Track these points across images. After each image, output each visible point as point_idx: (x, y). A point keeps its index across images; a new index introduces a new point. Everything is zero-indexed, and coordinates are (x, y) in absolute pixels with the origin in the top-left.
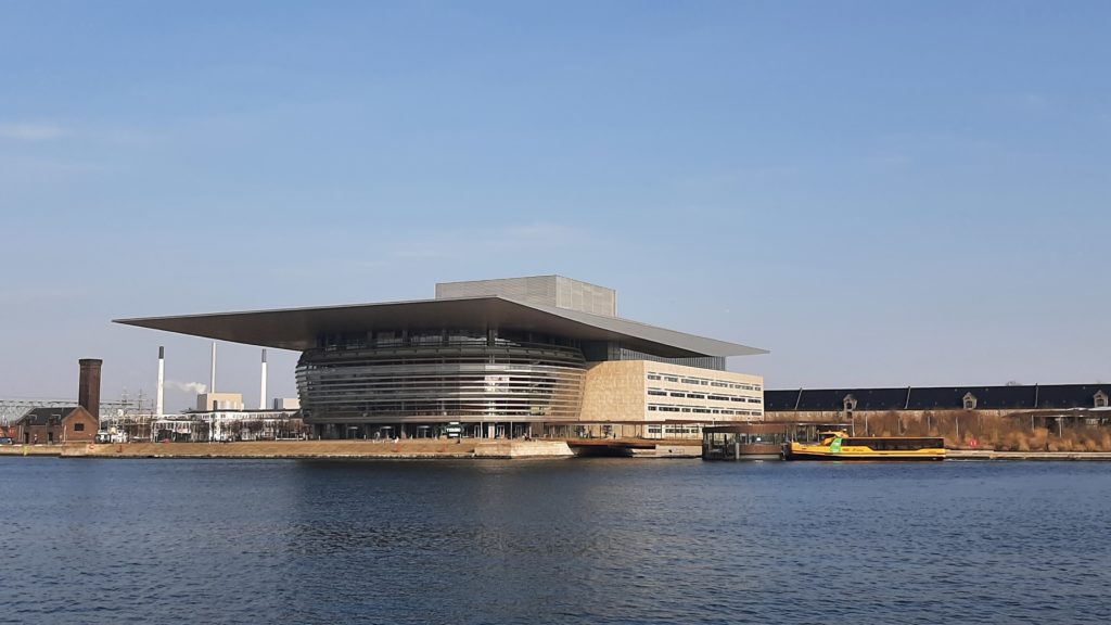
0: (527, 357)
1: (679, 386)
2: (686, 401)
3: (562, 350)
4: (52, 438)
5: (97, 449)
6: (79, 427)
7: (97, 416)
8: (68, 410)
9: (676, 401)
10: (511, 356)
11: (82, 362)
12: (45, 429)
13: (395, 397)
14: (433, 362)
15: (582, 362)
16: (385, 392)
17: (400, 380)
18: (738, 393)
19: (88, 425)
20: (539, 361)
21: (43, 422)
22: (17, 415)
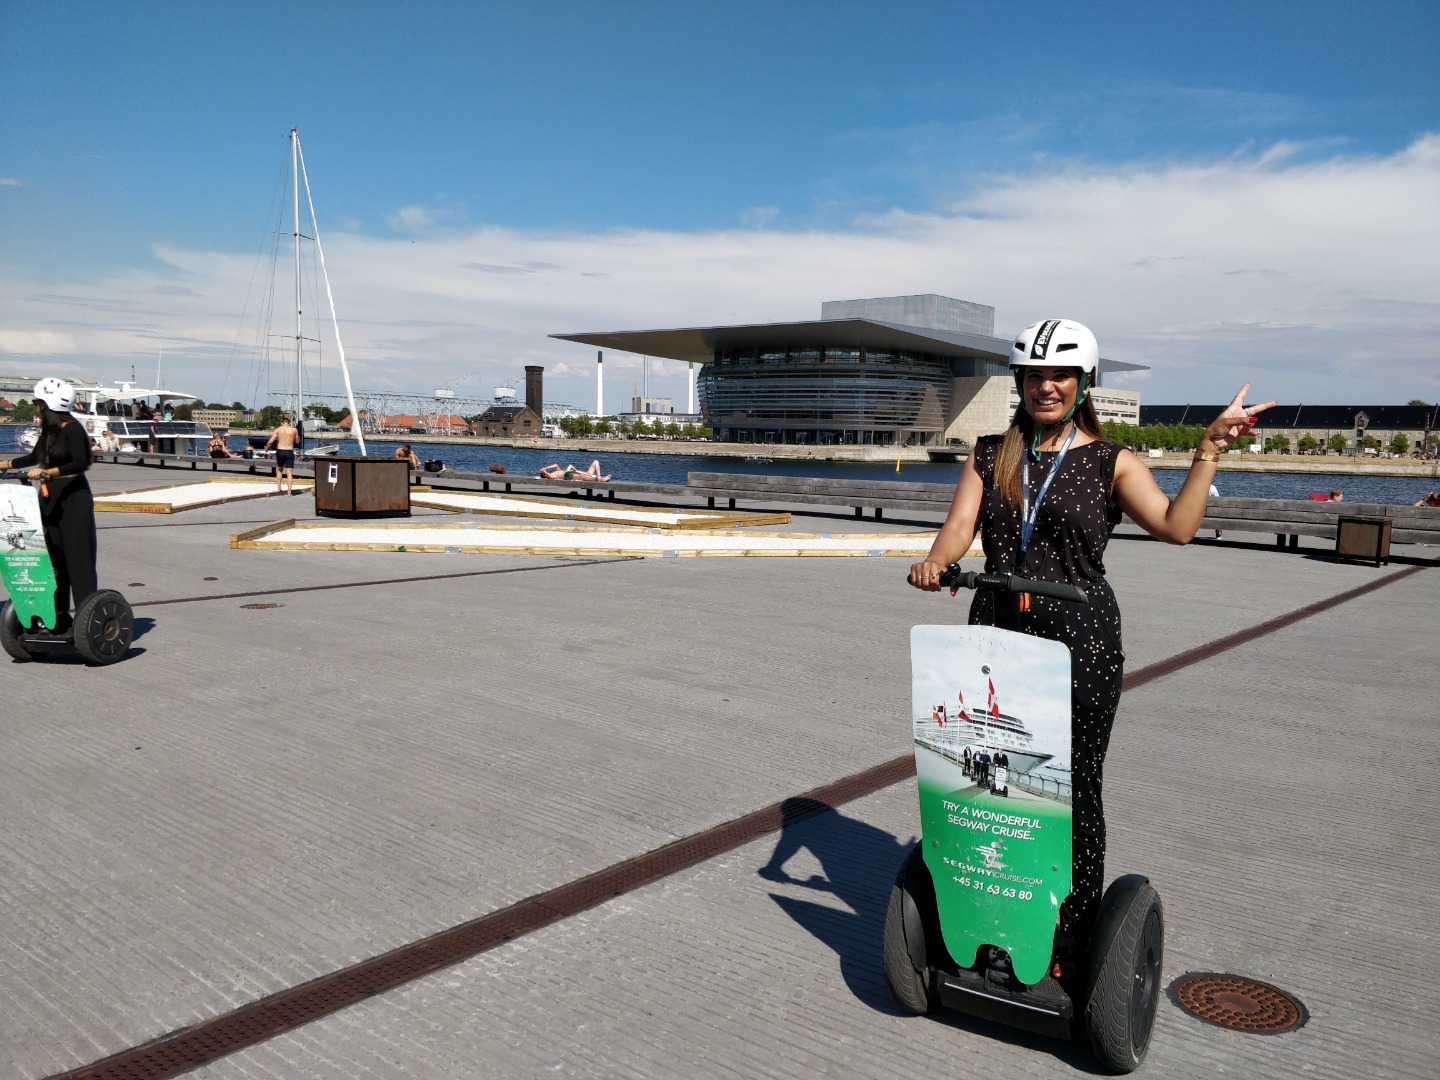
0: (895, 372)
3: (930, 366)
4: (506, 433)
5: (540, 443)
6: (527, 423)
7: (540, 415)
8: (518, 410)
10: (879, 372)
11: (528, 369)
12: (499, 425)
13: (777, 407)
14: (810, 376)
15: (950, 377)
16: (772, 402)
17: (783, 392)
18: (1110, 408)
19: (534, 422)
20: (908, 376)
21: (498, 417)
22: (480, 411)
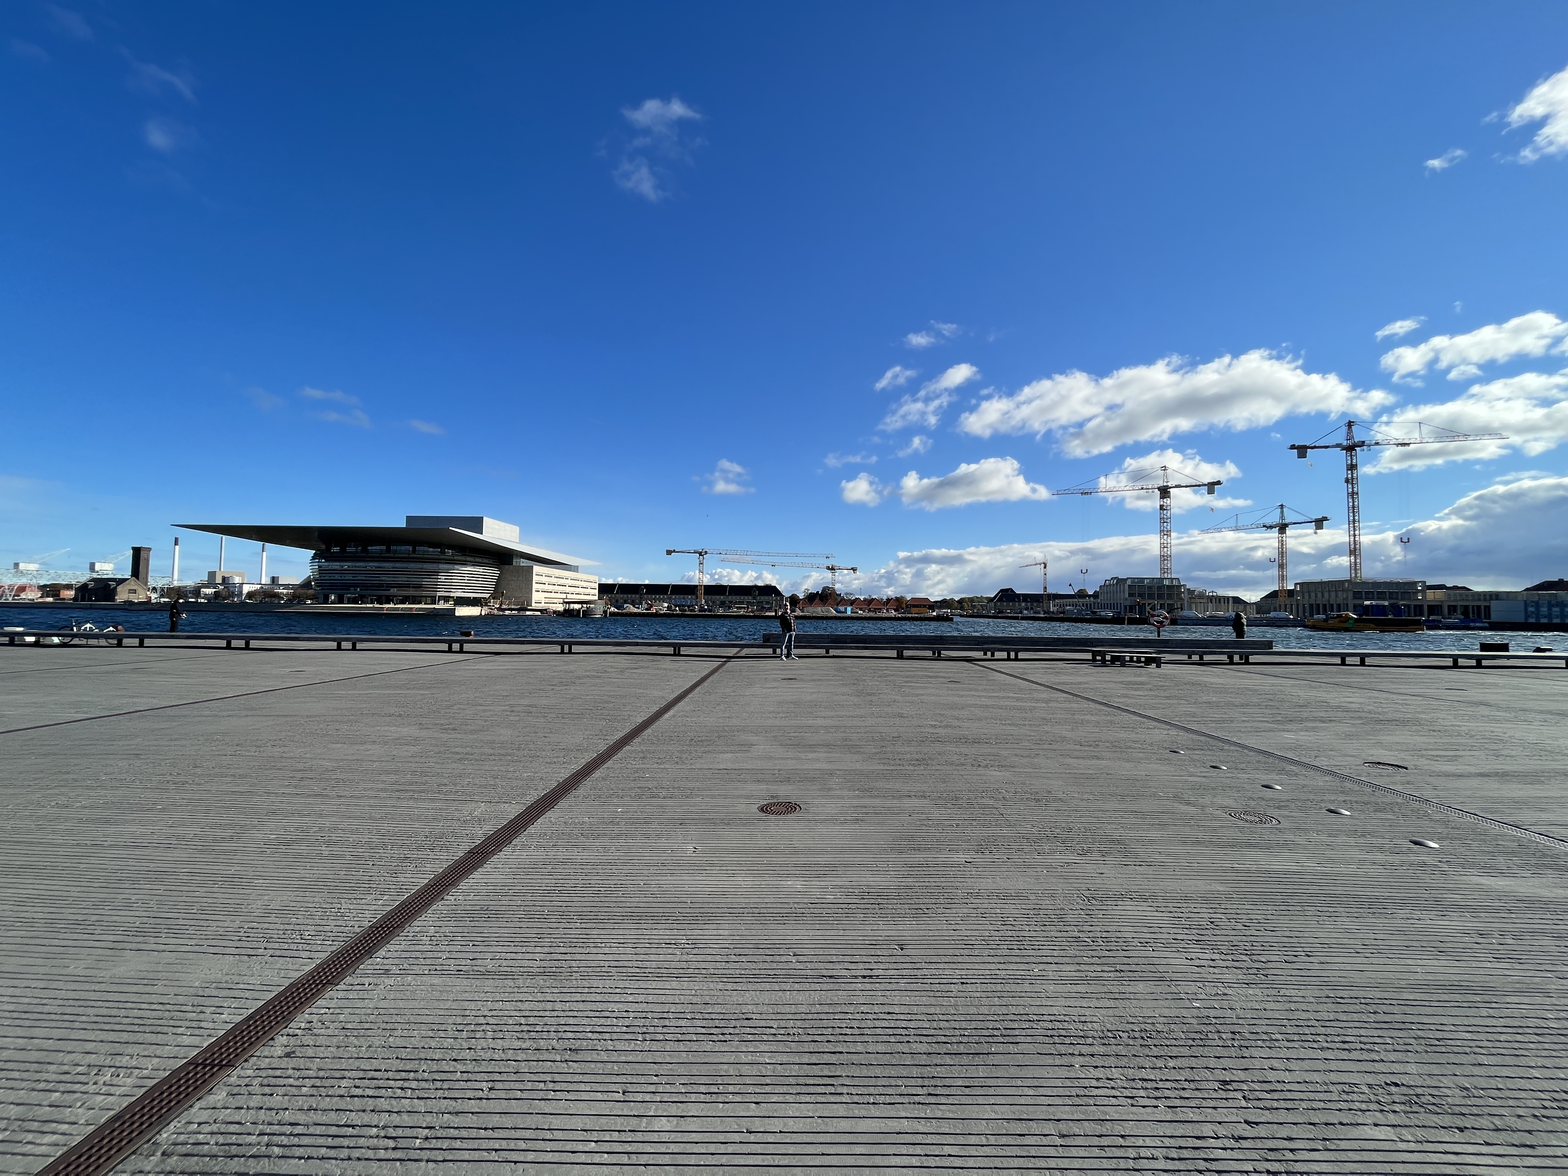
1: (554, 580)
2: (557, 588)
3: (486, 558)
6: (132, 591)
7: (146, 585)
9: (551, 588)
11: (134, 549)
14: (406, 561)
15: (498, 565)
18: (585, 584)
19: (140, 590)
